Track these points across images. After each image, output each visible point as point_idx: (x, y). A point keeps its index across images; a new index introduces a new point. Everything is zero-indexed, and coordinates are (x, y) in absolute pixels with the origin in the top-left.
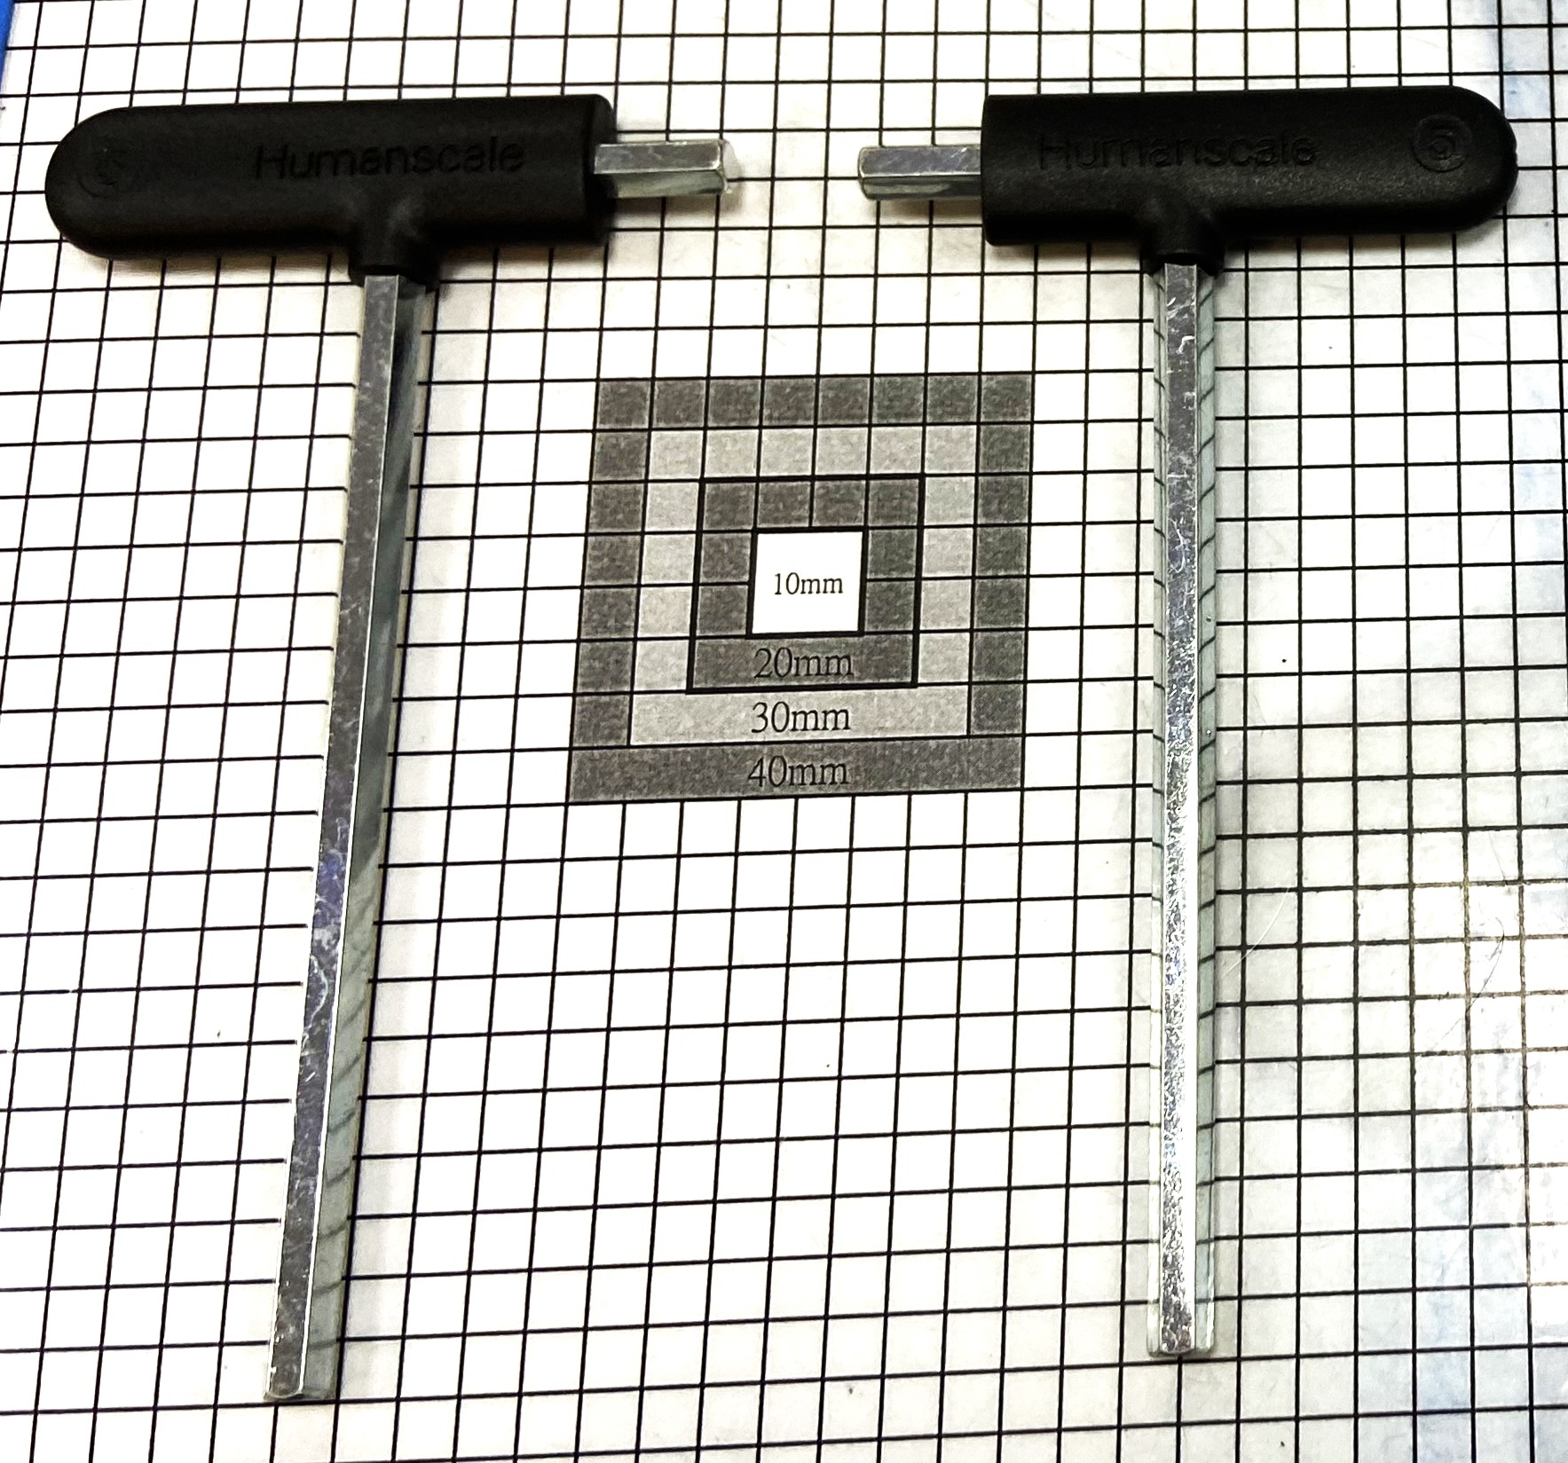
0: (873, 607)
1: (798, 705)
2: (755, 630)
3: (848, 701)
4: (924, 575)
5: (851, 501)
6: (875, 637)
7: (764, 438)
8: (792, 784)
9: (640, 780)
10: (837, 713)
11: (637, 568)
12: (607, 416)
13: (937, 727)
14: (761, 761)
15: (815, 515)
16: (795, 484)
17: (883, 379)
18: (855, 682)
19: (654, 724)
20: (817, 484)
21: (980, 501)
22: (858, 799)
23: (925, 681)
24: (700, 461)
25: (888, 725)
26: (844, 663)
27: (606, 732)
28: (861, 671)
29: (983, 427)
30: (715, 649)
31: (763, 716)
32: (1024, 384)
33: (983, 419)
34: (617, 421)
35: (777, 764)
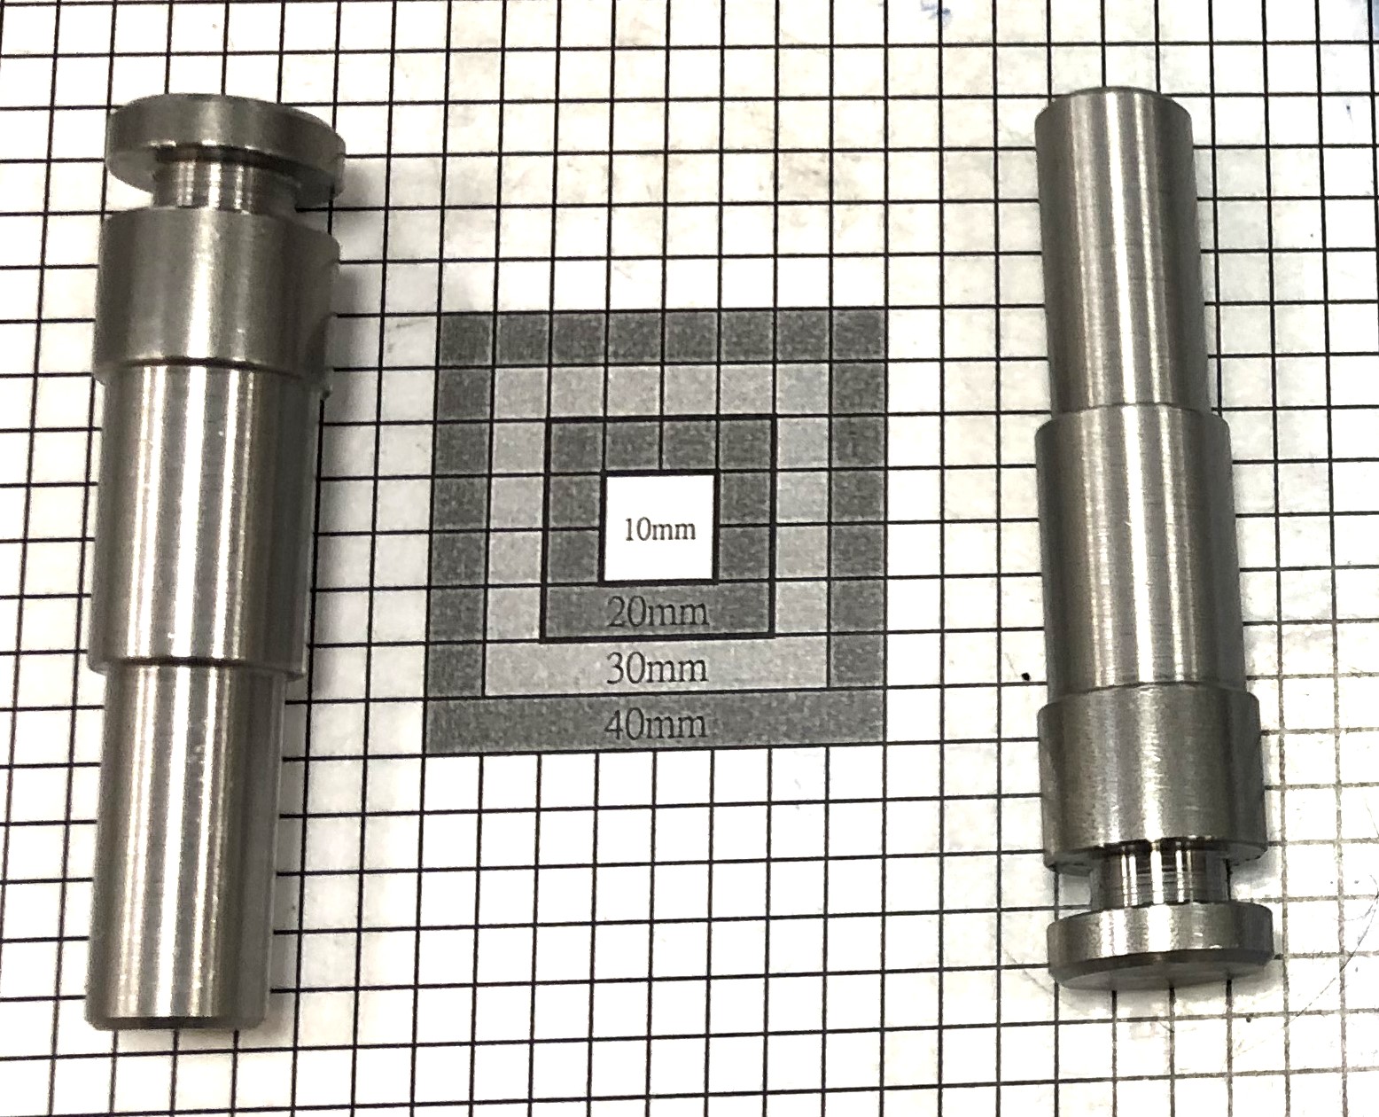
0: (728, 554)
1: (654, 656)
2: (608, 577)
3: (703, 650)
4: (779, 520)
5: (702, 443)
6: (729, 585)
7: (610, 376)
8: (649, 736)
9: (496, 732)
10: (693, 664)
11: (485, 511)
12: (451, 351)
13: (796, 679)
14: (618, 713)
15: (664, 457)
16: (642, 424)
17: (731, 313)
18: (711, 632)
19: (509, 674)
20: (666, 425)
21: (835, 444)
22: (717, 752)
23: (782, 632)
24: (545, 399)
25: (744, 677)
26: (700, 611)
27: (460, 683)
28: (716, 620)
29: (835, 366)
30: (568, 597)
31: (618, 667)
32: (877, 321)
33: (835, 357)
34: (460, 357)
35: (634, 716)
